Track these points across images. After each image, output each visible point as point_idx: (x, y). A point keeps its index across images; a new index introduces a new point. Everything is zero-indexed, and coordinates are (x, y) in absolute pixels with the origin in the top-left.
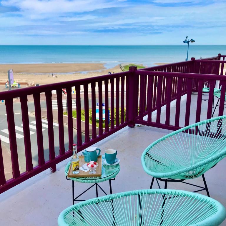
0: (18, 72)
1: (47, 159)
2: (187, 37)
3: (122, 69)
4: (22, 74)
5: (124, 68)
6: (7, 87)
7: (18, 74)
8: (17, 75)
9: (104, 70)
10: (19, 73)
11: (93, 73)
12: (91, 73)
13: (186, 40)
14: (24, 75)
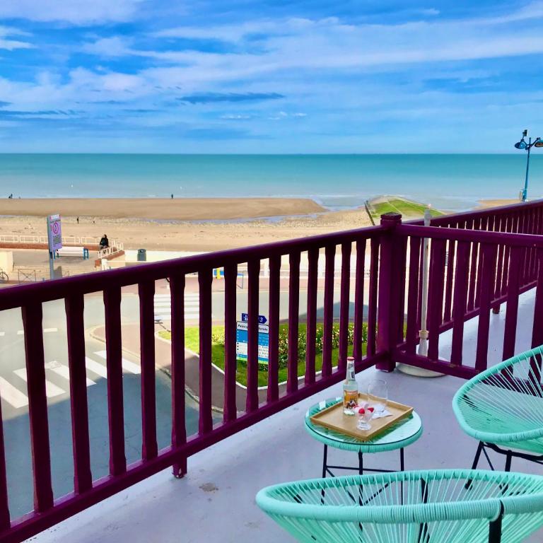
0: (119, 218)
1: (164, 445)
2: (525, 133)
3: (369, 213)
4: (127, 220)
5: (374, 210)
6: (58, 256)
7: (118, 220)
8: (116, 223)
9: (323, 214)
10: (121, 220)
11: (296, 220)
12: (291, 221)
13: (522, 140)
14: (132, 223)
